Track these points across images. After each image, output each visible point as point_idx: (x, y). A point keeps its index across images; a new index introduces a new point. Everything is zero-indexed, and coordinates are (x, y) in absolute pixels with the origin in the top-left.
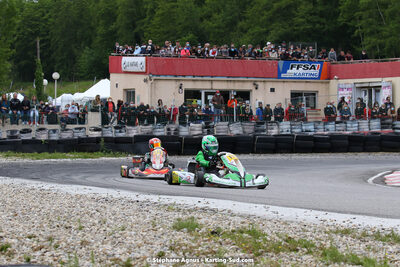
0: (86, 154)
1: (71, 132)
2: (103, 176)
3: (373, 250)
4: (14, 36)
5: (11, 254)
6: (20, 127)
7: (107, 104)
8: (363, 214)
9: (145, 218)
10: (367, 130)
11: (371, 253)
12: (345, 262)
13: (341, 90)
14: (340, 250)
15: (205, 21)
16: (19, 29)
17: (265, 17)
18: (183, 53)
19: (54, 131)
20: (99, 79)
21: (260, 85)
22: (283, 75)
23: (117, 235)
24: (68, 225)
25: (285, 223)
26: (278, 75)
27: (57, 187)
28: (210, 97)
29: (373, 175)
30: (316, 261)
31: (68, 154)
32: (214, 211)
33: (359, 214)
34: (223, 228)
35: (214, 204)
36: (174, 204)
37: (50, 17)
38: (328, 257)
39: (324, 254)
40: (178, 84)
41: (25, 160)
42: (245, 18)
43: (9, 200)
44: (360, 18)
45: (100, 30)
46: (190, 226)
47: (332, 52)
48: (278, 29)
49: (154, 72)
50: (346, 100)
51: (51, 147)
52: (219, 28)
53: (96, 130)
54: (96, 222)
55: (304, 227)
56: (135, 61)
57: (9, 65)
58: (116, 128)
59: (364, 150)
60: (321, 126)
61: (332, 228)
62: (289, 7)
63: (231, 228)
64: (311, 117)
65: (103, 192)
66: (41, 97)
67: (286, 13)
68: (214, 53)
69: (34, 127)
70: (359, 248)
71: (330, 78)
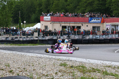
0: (34, 44)
1: (29, 38)
2: (39, 51)
3: (117, 71)
4: (13, 10)
5: (13, 73)
6: (14, 37)
7: (40, 30)
8: (114, 61)
9: (51, 62)
10: (114, 37)
11: (117, 73)
12: (109, 75)
13: (107, 26)
14: (108, 72)
15: (68, 6)
16: (14, 9)
17: (85, 5)
18: (61, 15)
19: (24, 38)
20: (37, 23)
21: (84, 24)
22: (90, 22)
23: (43, 67)
24: (29, 65)
25: (92, 64)
26: (89, 22)
27: (26, 54)
28: (69, 28)
29: (116, 50)
30: (101, 75)
31: (28, 44)
32: (71, 61)
33: (113, 61)
34: (74, 65)
35: (71, 58)
36: (59, 59)
37: (23, 5)
38: (104, 74)
39: (103, 73)
40: (60, 24)
41: (16, 46)
42: (79, 5)
43: (12, 58)
44: (112, 5)
45: (38, 9)
46: (65, 65)
47: (104, 15)
48: (89, 8)
49: (53, 21)
50: (108, 29)
51: (24, 42)
52: (72, 8)
53: (37, 37)
54: (38, 64)
55: (97, 65)
56: (48, 18)
57: (11, 19)
58: (42, 37)
59: (114, 43)
60: (101, 36)
61: (105, 65)
62: (92, 2)
63: (76, 65)
64: (98, 33)
65: (39, 55)
66: (21, 28)
67: (91, 4)
68: (70, 15)
69: (19, 37)
70: (113, 71)
71: (104, 22)
